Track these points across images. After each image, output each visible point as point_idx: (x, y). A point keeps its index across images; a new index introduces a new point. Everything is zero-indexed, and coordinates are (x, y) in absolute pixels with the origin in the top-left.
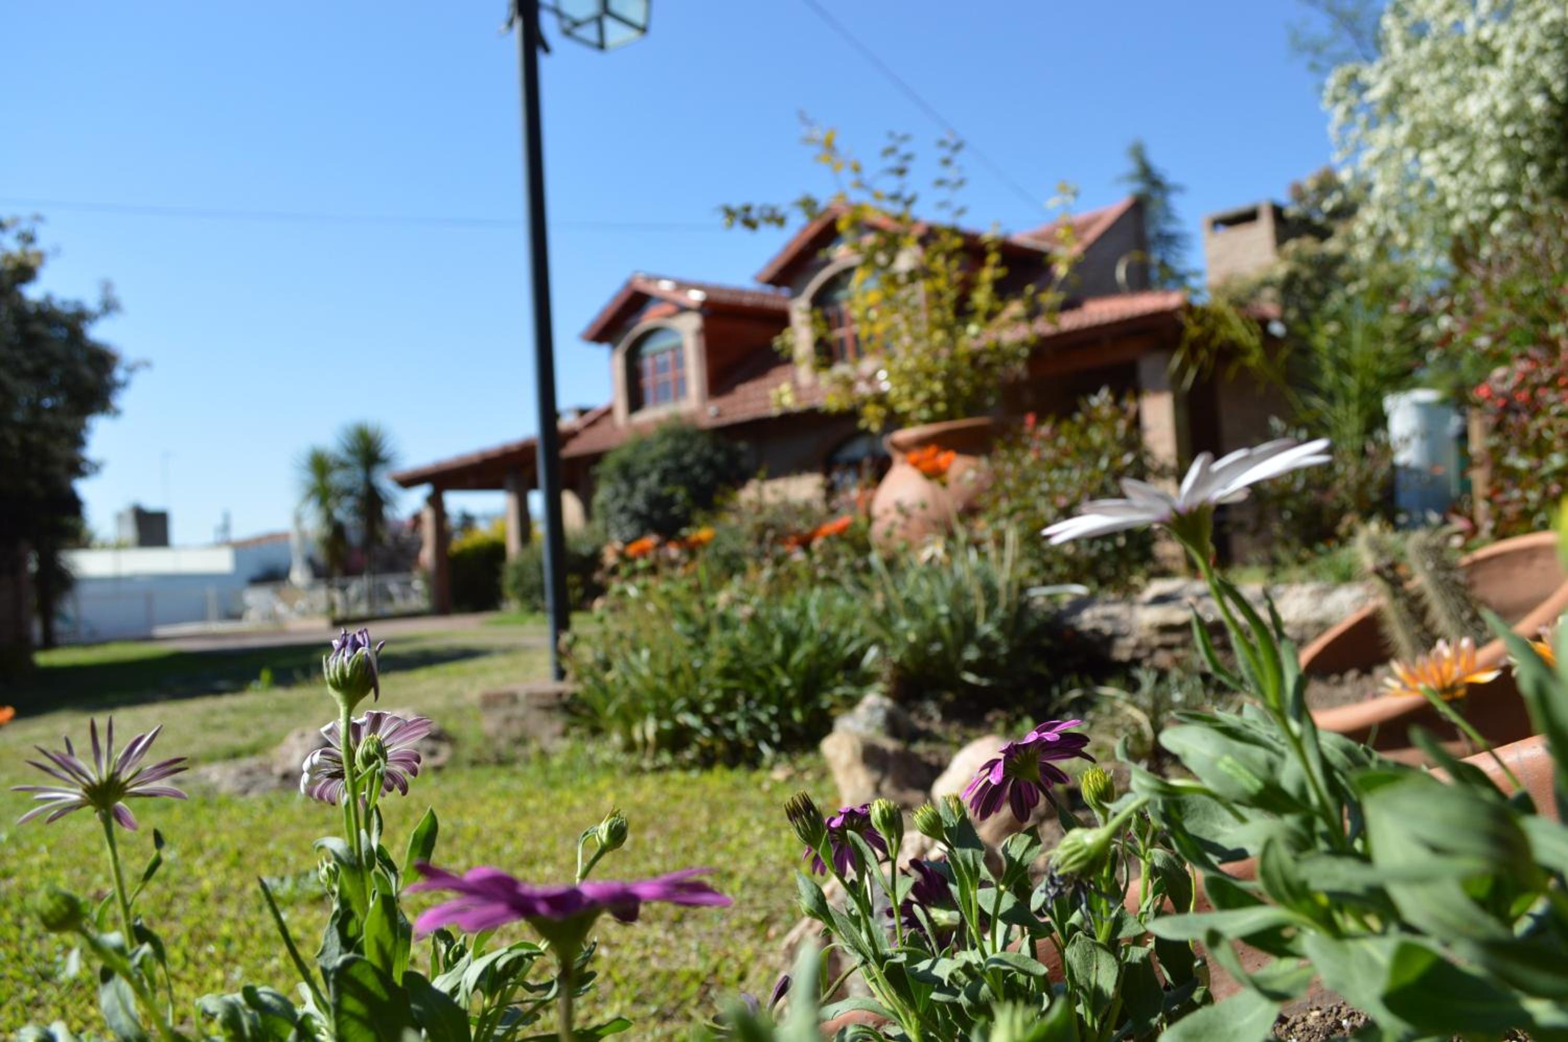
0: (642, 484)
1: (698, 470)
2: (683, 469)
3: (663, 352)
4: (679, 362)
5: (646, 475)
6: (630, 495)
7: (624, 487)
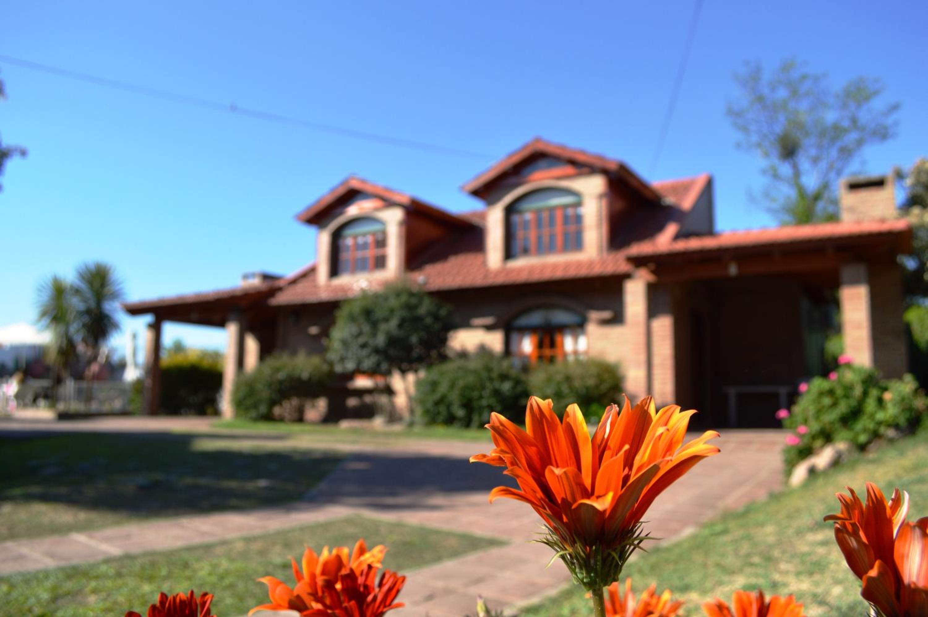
0: (383, 327)
1: (428, 320)
2: (418, 319)
3: (364, 235)
4: (381, 243)
5: (386, 320)
6: (374, 334)
7: (366, 328)
